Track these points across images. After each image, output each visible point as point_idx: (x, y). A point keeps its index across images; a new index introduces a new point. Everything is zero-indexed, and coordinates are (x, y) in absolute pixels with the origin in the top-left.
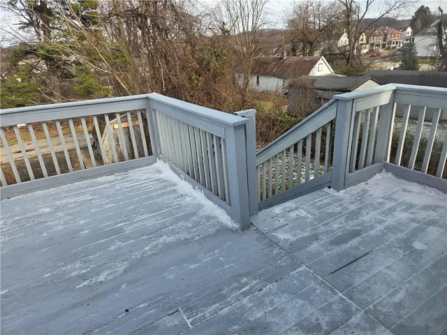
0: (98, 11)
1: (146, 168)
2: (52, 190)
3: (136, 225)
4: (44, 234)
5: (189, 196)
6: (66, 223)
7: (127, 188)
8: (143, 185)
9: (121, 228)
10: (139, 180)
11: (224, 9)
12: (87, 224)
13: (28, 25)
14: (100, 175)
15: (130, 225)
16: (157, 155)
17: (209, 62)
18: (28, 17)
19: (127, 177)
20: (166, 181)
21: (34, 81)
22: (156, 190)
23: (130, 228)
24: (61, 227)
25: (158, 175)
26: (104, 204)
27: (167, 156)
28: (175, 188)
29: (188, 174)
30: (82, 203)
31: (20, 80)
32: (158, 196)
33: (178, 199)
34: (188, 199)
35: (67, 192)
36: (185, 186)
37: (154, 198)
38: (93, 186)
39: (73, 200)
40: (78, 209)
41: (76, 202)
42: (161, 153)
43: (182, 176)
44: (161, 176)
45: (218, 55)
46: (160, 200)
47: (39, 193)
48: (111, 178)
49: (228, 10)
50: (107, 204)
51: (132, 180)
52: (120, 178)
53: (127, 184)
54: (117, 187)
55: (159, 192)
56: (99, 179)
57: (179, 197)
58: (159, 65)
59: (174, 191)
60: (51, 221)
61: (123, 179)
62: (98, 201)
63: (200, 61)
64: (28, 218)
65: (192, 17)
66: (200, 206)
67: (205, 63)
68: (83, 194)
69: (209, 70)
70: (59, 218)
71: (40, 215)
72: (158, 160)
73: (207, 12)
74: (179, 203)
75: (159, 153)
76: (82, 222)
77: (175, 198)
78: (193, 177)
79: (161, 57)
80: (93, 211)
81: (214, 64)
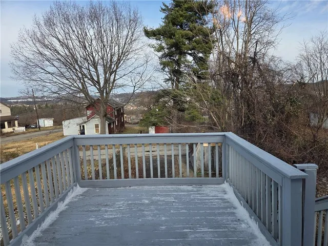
0: (209, 71)
1: (216, 186)
2: (153, 187)
3: (197, 235)
4: (140, 220)
5: (245, 223)
6: (154, 215)
7: (198, 199)
8: (210, 201)
9: (186, 234)
10: (208, 196)
11: (304, 65)
12: (166, 221)
13: (168, 80)
14: (183, 184)
15: (193, 233)
16: (225, 178)
17: (284, 107)
18: (170, 76)
19: (200, 191)
20: (228, 202)
21: (165, 111)
22: (219, 208)
23: (193, 236)
24: (150, 218)
25: (223, 195)
26: (181, 208)
27: (233, 181)
28: (235, 211)
29: (247, 202)
30: (167, 203)
31: (157, 110)
32: (220, 214)
33: (235, 223)
34: (243, 225)
35: (161, 191)
36: (242, 212)
37: (215, 215)
38: (177, 192)
39: (162, 199)
40: (163, 207)
41: (164, 201)
42: (229, 178)
43: (242, 202)
44: (226, 197)
45: (294, 101)
46: (219, 218)
47: (146, 187)
48: (190, 188)
49: (309, 65)
50: (182, 209)
51: (204, 194)
52: (195, 189)
53: (199, 197)
54: (192, 197)
55: (221, 211)
56: (182, 187)
57: (236, 221)
58: (242, 107)
59: (233, 214)
60: (147, 211)
61: (198, 191)
62: (177, 204)
63: (276, 106)
64: (135, 204)
65: (276, 72)
66: (253, 237)
67: (281, 107)
68: (169, 196)
69: (283, 113)
70: (151, 210)
71: (142, 204)
72: (225, 182)
73: (289, 67)
74: (235, 226)
75: (227, 176)
76: (163, 219)
77: (232, 221)
78: (251, 207)
79: (245, 101)
80: (172, 211)
81: (288, 108)
